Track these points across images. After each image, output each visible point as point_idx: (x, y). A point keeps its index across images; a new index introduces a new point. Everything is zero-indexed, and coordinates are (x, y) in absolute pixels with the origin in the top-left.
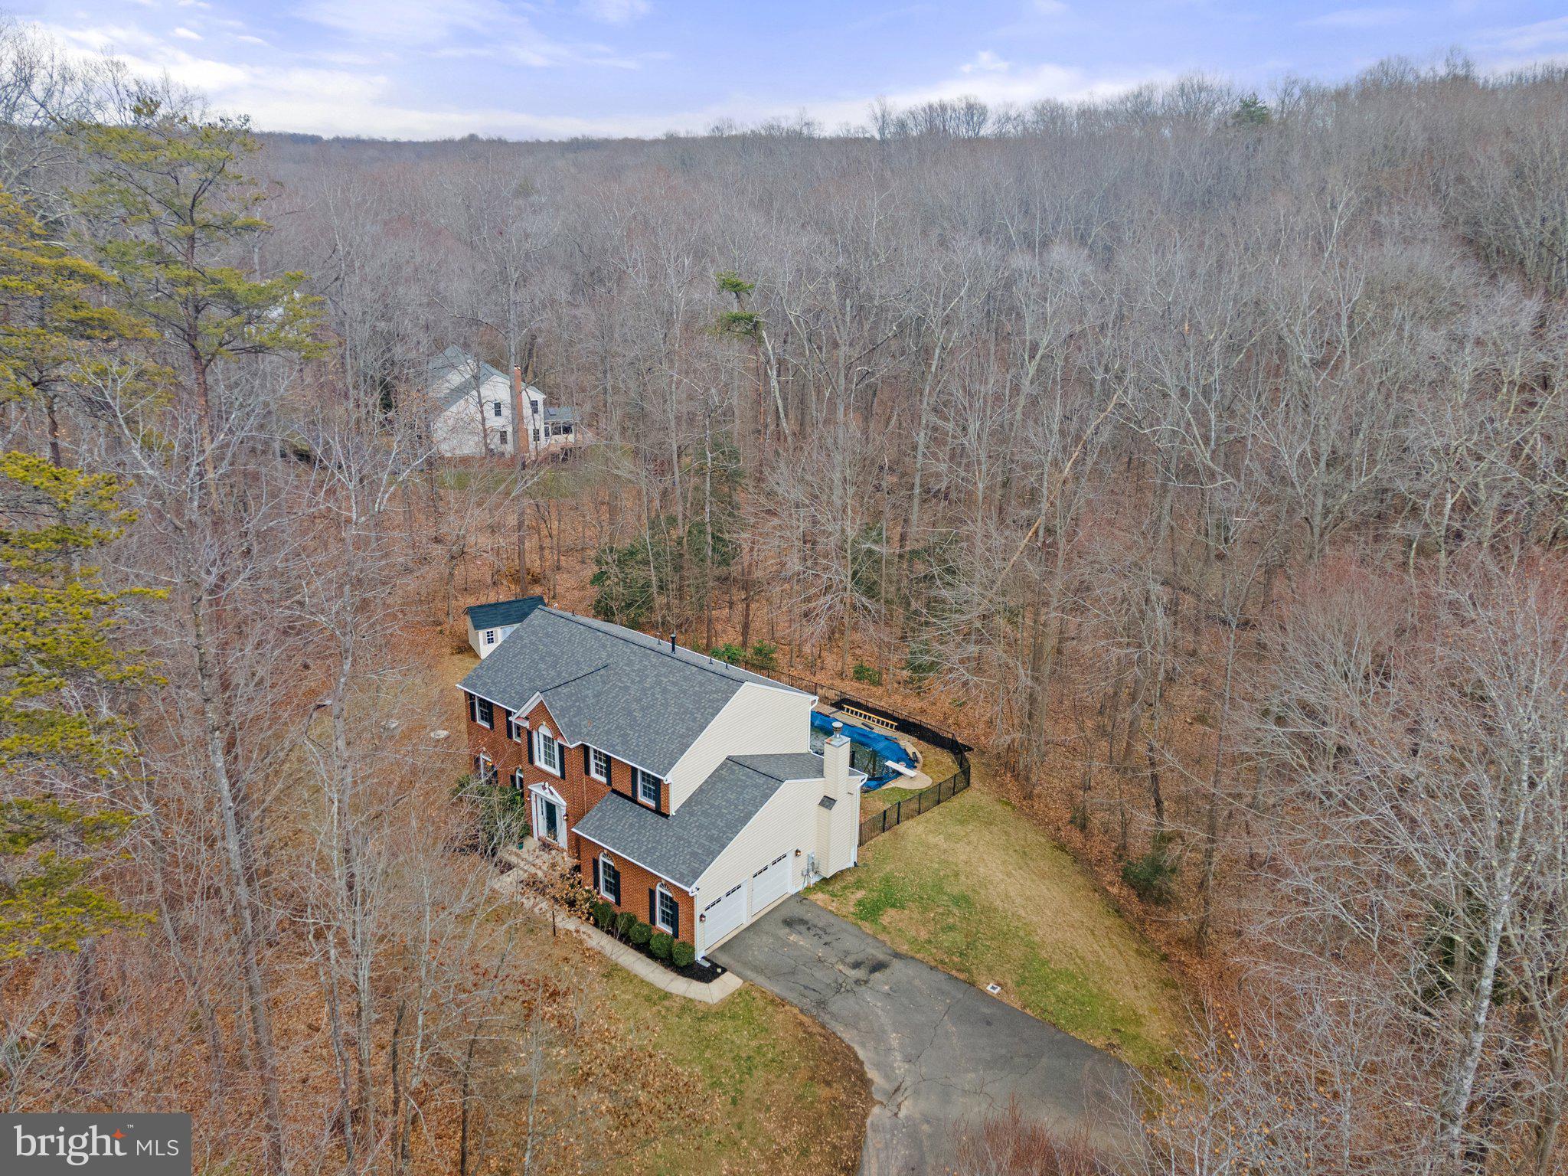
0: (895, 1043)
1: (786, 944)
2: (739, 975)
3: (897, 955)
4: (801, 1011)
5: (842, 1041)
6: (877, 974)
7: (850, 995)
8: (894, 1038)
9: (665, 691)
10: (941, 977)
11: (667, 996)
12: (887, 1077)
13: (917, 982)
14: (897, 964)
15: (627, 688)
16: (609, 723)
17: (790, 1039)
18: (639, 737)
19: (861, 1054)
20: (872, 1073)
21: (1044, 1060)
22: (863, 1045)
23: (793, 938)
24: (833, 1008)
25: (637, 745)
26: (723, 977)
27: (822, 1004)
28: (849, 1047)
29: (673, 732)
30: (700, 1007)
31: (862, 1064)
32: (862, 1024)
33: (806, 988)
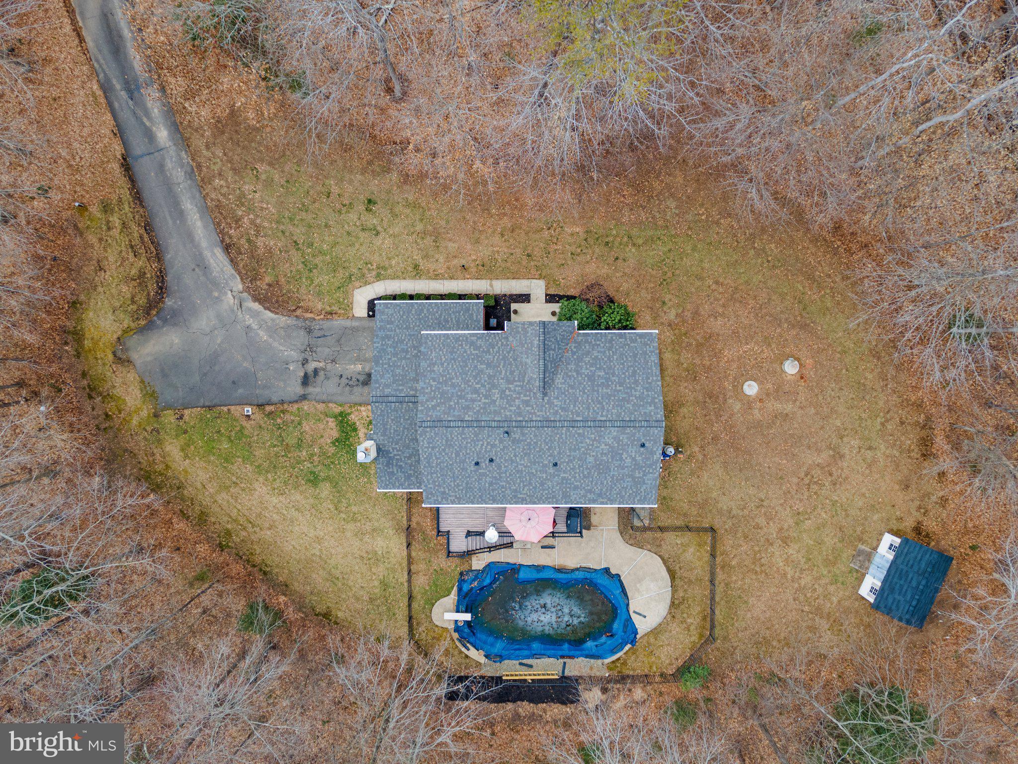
0: (261, 333)
1: (358, 359)
2: (360, 319)
3: (304, 397)
4: (314, 319)
5: (282, 315)
6: (302, 374)
7: (303, 348)
8: (263, 335)
9: (476, 391)
10: (275, 399)
11: (379, 277)
12: (249, 309)
13: (282, 384)
14: (299, 390)
15: (509, 382)
16: (498, 352)
17: (305, 297)
18: (465, 352)
19: (269, 314)
20: (256, 306)
21: (197, 378)
22: (273, 320)
23: (359, 367)
24: (302, 333)
25: (462, 345)
26: (366, 311)
27: (309, 331)
28: (277, 313)
29: (442, 364)
30: (357, 284)
31: (266, 308)
32: (283, 333)
33: (324, 336)
